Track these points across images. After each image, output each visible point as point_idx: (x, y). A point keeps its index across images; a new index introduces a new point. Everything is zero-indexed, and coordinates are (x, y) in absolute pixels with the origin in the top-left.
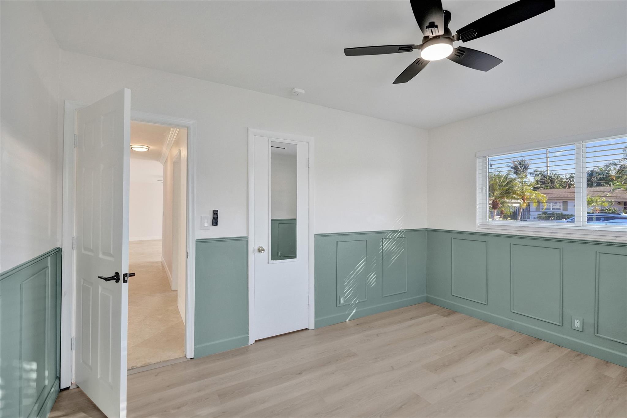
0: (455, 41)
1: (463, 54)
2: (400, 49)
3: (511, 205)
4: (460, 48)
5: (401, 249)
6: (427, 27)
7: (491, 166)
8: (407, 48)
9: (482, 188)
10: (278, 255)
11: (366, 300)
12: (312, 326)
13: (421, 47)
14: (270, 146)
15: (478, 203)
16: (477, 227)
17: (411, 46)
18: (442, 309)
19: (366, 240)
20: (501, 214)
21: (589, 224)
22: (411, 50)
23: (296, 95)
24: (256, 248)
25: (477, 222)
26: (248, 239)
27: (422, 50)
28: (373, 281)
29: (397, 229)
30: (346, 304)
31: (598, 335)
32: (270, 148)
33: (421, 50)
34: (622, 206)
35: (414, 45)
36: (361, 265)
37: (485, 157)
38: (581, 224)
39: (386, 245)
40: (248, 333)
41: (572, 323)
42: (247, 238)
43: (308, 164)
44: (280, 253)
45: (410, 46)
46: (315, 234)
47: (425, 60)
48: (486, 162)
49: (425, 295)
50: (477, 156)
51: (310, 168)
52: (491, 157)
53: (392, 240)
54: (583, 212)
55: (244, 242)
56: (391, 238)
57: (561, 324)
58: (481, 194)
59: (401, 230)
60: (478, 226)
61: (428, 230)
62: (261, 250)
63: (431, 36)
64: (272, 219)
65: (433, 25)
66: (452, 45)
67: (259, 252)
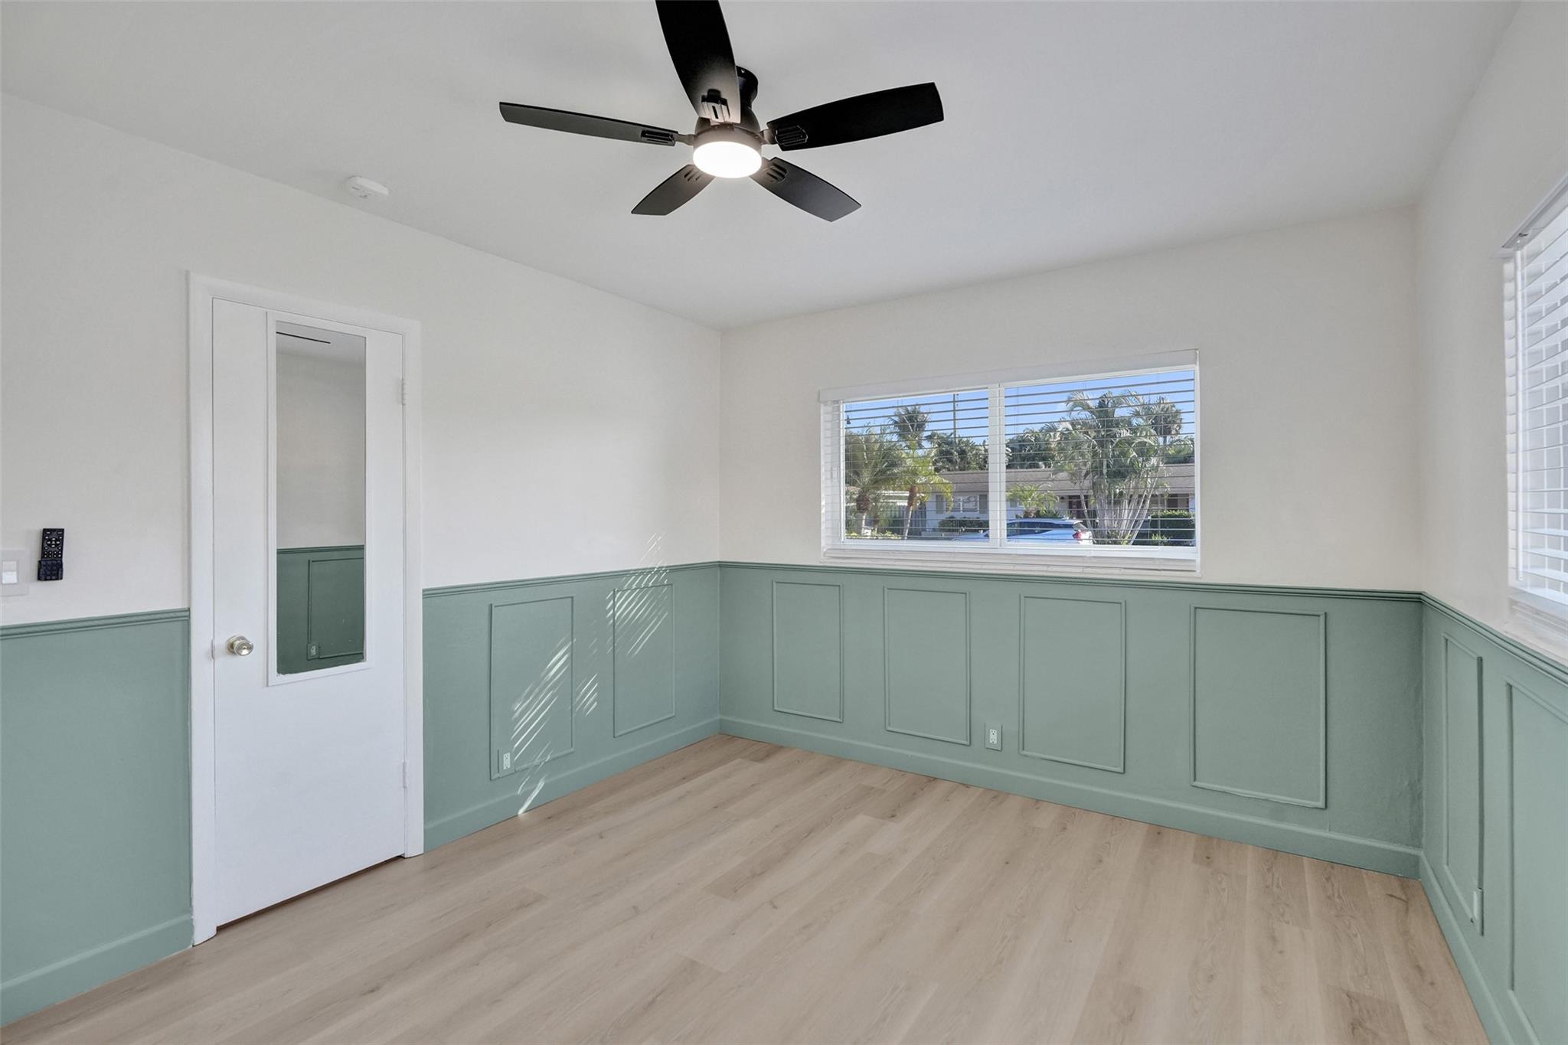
0: (765, 143)
1: (783, 176)
2: (644, 134)
3: (895, 503)
4: (776, 162)
5: (660, 613)
6: (704, 99)
7: (848, 423)
8: (661, 136)
9: (832, 469)
10: (308, 652)
11: (572, 750)
12: (414, 845)
13: (693, 140)
14: (272, 331)
15: (823, 503)
16: (822, 553)
17: (670, 133)
18: (753, 745)
19: (572, 598)
20: (873, 522)
21: (1013, 542)
22: (669, 142)
23: (361, 196)
24: (221, 642)
25: (823, 543)
26: (189, 616)
27: (695, 147)
28: (591, 700)
29: (649, 567)
30: (517, 769)
31: (1025, 752)
32: (273, 336)
33: (692, 147)
34: (1066, 505)
35: (677, 132)
36: (558, 662)
37: (837, 402)
38: (999, 543)
39: (623, 606)
40: (188, 908)
41: (986, 737)
42: (187, 613)
43: (403, 394)
44: (314, 647)
45: (668, 133)
46: (424, 591)
47: (703, 173)
48: (838, 413)
49: (718, 717)
50: (821, 400)
51: (407, 406)
52: (848, 404)
53: (639, 592)
54: (1000, 520)
55: (177, 627)
56: (636, 589)
57: (968, 743)
58: (829, 483)
59: (660, 567)
60: (825, 553)
61: (722, 566)
62: (240, 648)
63: (714, 121)
64: (278, 550)
65: (715, 97)
66: (758, 149)
67: (233, 653)
